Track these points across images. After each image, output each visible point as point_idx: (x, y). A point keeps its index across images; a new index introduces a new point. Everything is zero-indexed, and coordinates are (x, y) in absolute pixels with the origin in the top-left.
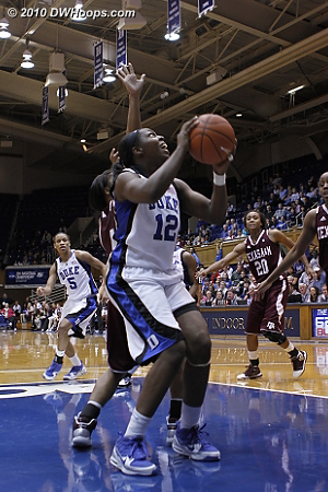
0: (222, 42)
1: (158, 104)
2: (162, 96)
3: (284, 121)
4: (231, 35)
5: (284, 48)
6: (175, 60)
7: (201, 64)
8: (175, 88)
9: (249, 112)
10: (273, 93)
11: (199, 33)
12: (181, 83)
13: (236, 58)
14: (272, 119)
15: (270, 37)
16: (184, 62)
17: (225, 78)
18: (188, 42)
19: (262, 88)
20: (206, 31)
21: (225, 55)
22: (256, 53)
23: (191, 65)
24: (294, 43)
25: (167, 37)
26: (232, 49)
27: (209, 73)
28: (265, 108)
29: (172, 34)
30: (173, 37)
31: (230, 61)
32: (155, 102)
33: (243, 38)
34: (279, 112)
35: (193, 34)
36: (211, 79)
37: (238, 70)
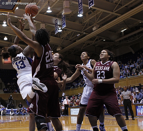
0: (97, 16)
1: (77, 38)
2: (78, 35)
3: (120, 41)
4: (100, 14)
5: (119, 17)
6: (81, 23)
7: (90, 24)
8: (82, 32)
9: (108, 39)
10: (116, 32)
11: (89, 14)
12: (84, 31)
13: (102, 21)
14: (116, 41)
15: (114, 13)
16: (85, 24)
17: (99, 28)
18: (86, 17)
19: (112, 30)
20: (92, 13)
21: (98, 20)
22: (109, 19)
23: (87, 25)
24: (122, 14)
25: (78, 16)
26: (101, 18)
27: (93, 27)
28: (113, 37)
30: (80, 15)
31: (100, 22)
32: (75, 37)
33: (104, 14)
34: (118, 38)
35: (87, 14)
36: (94, 29)
37: (103, 25)
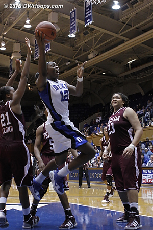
0: (96, 39)
1: (65, 68)
2: (67, 64)
3: (126, 76)
4: (100, 35)
5: (126, 41)
6: (73, 47)
7: (86, 49)
8: (73, 60)
9: (109, 72)
10: (120, 63)
11: (85, 34)
12: (76, 58)
13: (102, 46)
14: (120, 76)
15: (119, 36)
16: (78, 48)
17: (97, 56)
18: (80, 38)
19: (115, 60)
20: (88, 33)
21: (97, 45)
22: (112, 44)
23: (81, 50)
24: (131, 39)
25: (69, 36)
26: (101, 42)
27: (89, 53)
28: (117, 70)
29: (72, 34)
30: (73, 36)
31: (100, 47)
32: (63, 67)
33: (106, 36)
34: (123, 72)
35: (82, 34)
36: (90, 56)
37: (103, 52)
